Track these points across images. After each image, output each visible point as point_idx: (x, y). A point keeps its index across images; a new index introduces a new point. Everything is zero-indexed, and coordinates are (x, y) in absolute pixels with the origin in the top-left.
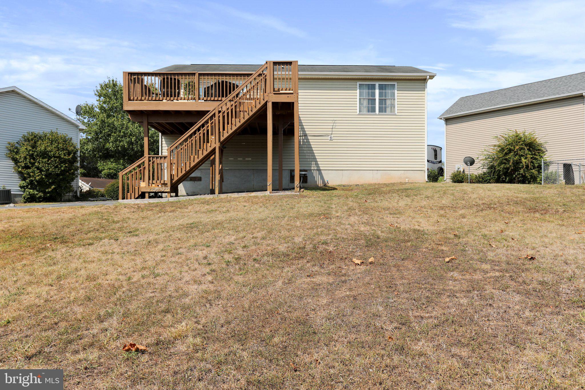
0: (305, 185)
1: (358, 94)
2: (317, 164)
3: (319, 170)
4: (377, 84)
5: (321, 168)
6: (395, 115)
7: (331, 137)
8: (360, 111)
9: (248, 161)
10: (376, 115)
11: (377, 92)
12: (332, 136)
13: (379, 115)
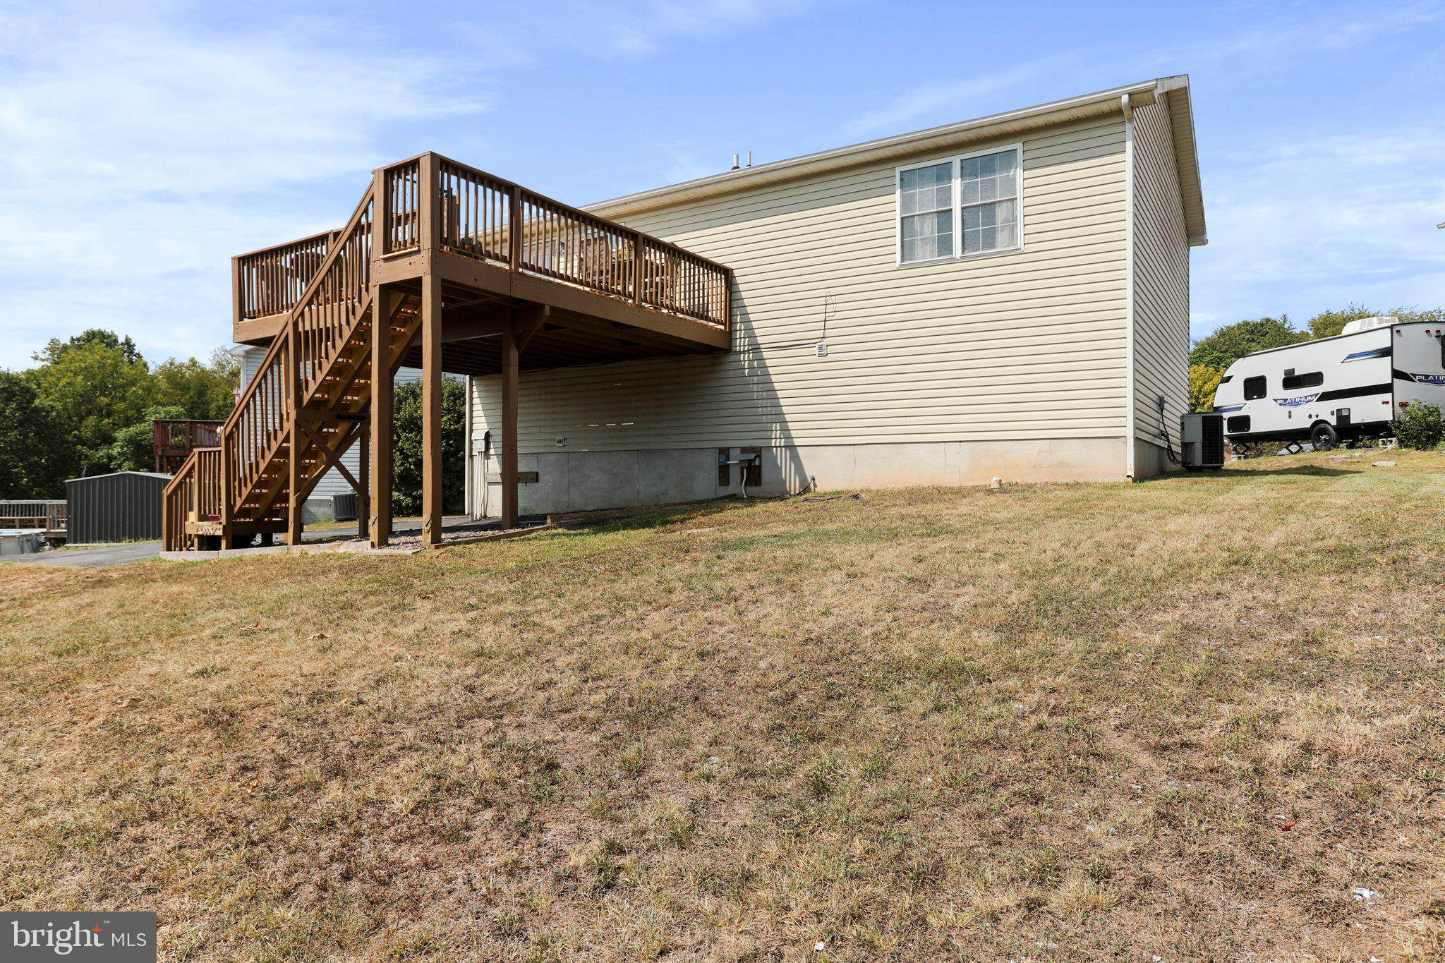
0: (754, 490)
1: (898, 206)
2: (785, 430)
3: (792, 448)
4: (956, 160)
5: (797, 442)
6: (1018, 252)
7: (821, 348)
8: (903, 259)
9: (627, 429)
10: (953, 261)
11: (957, 185)
12: (826, 341)
13: (964, 259)
